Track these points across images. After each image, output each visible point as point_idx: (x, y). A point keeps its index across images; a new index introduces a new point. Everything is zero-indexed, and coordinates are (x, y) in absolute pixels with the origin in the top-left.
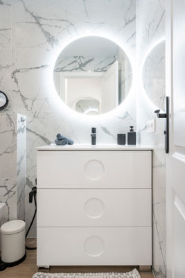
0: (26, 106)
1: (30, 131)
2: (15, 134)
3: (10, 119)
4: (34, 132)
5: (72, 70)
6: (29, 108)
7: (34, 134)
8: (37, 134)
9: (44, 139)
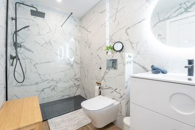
0: (133, 48)
1: (135, 62)
2: (124, 65)
3: (122, 56)
4: (138, 64)
5: (177, 16)
6: (135, 49)
7: (138, 65)
8: (139, 65)
9: (144, 68)
